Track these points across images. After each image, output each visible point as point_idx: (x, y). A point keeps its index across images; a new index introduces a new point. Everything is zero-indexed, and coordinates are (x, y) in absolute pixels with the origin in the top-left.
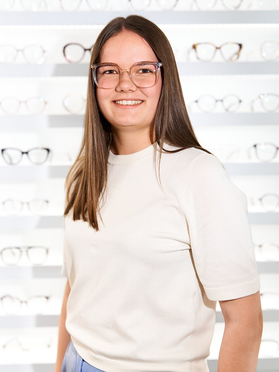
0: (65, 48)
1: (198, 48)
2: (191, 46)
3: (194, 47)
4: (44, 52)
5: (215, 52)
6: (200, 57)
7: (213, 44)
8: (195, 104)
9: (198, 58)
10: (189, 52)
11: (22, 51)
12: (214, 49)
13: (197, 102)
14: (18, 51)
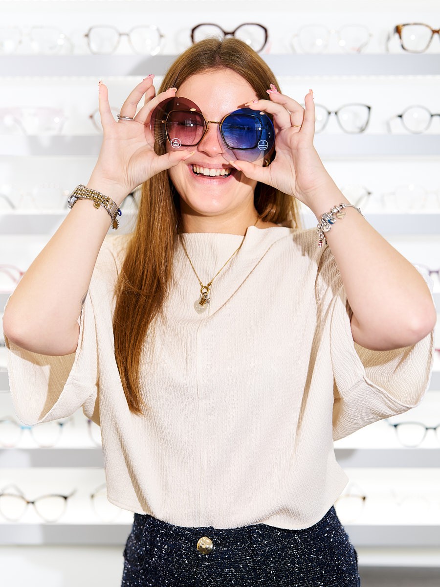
0: (193, 30)
1: (404, 31)
2: (392, 28)
3: (398, 30)
4: (161, 36)
5: (431, 38)
6: (406, 46)
7: (428, 26)
8: (398, 120)
9: (403, 47)
10: (389, 38)
11: (127, 35)
12: (430, 33)
14: (121, 35)
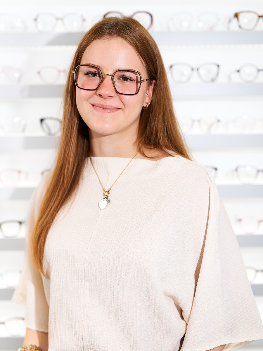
0: (105, 16)
1: (241, 16)
2: (232, 15)
3: (236, 15)
4: (84, 20)
5: (258, 21)
6: (242, 26)
7: (255, 13)
8: (237, 74)
9: (240, 27)
11: (62, 19)
12: (256, 17)
13: (238, 71)
14: (57, 19)
